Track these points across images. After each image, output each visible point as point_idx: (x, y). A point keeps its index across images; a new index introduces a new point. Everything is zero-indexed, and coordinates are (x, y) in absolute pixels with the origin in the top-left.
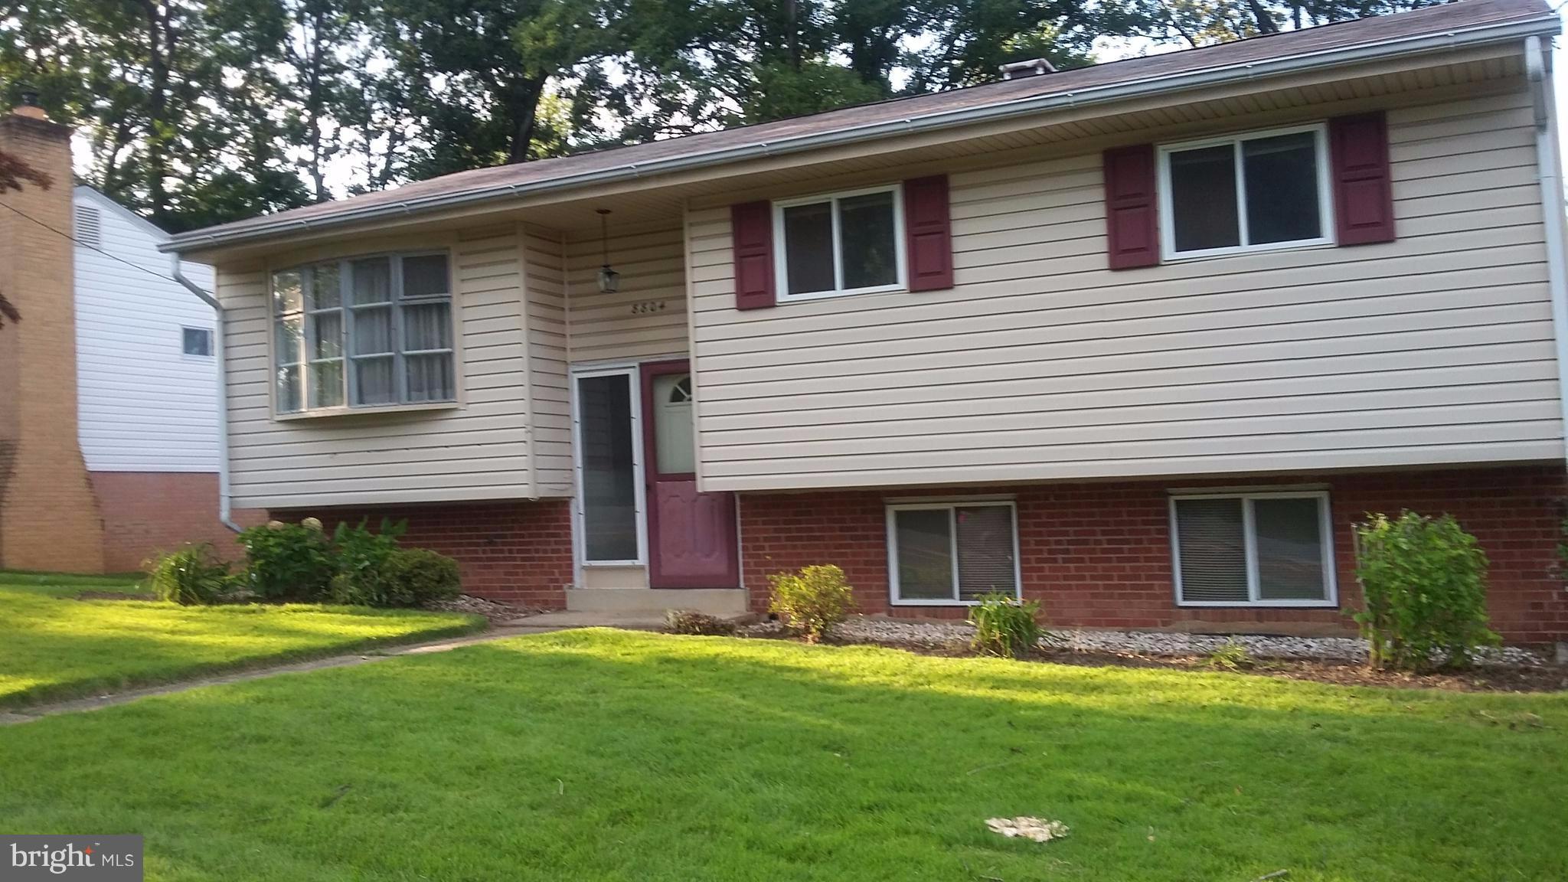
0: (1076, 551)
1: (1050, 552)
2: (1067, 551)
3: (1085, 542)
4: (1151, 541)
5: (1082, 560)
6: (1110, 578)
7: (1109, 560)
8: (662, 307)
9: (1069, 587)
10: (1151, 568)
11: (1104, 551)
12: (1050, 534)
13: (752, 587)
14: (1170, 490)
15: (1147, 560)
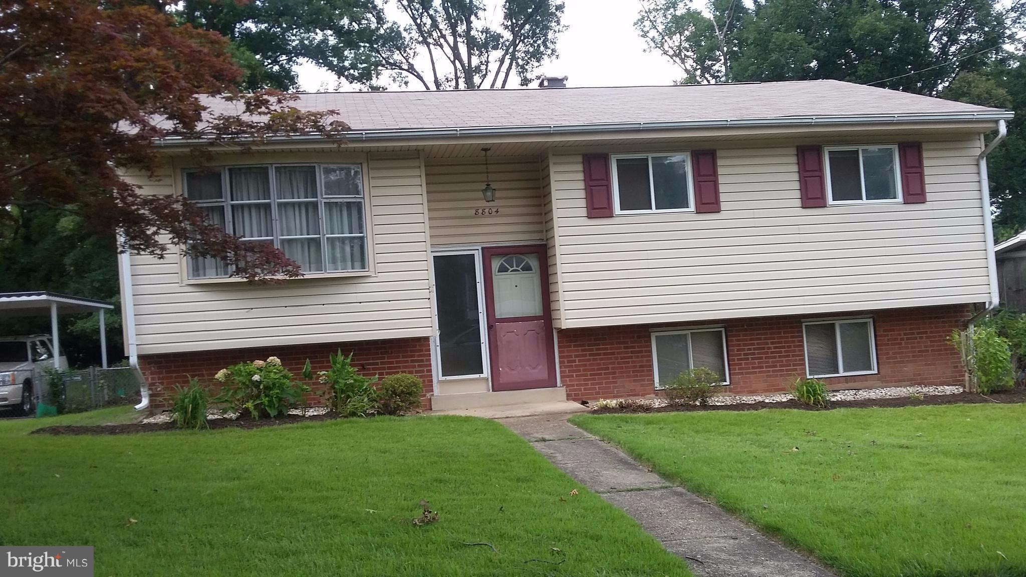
0: (758, 354)
1: (745, 354)
2: (754, 354)
3: (764, 348)
4: (795, 346)
5: (761, 358)
6: (776, 366)
7: (775, 357)
8: (497, 212)
9: (755, 373)
10: (796, 360)
11: (772, 353)
12: (745, 345)
13: (568, 386)
14: (802, 320)
15: (793, 356)
